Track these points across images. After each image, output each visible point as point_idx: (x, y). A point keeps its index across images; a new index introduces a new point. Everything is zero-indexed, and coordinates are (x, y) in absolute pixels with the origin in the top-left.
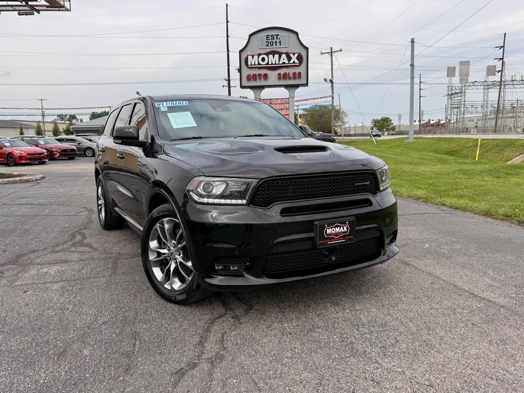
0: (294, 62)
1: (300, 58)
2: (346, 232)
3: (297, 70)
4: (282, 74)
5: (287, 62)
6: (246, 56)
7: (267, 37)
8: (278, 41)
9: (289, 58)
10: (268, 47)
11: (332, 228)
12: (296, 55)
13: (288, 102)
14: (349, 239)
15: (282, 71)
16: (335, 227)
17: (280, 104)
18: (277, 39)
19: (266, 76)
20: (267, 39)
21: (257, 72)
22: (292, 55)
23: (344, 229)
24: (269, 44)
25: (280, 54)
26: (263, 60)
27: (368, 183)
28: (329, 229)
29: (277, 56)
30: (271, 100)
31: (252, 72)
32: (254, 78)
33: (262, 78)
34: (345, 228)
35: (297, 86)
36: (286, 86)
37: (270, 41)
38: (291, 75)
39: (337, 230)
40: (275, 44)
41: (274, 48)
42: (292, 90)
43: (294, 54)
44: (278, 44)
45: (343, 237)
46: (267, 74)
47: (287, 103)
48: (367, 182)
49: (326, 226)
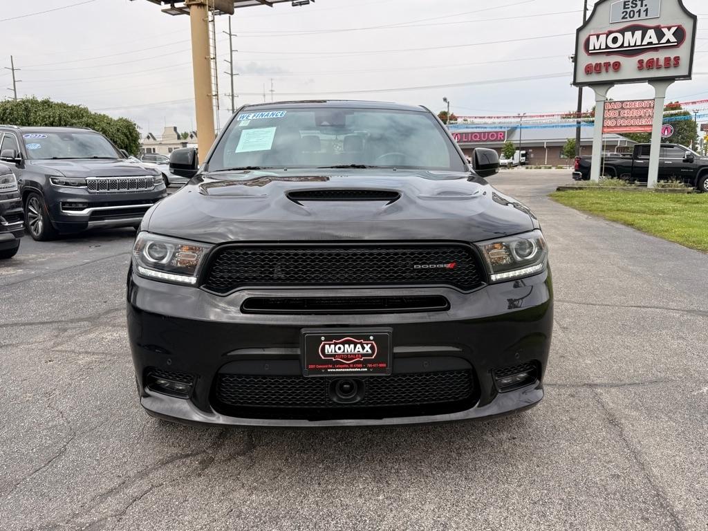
0: (668, 41)
1: (680, 34)
2: (371, 355)
3: (672, 54)
4: (645, 61)
5: (655, 40)
6: (587, 36)
7: (625, 5)
8: (644, 8)
9: (660, 35)
10: (625, 20)
11: (336, 344)
12: (673, 29)
13: (652, 105)
14: (376, 370)
15: (646, 57)
16: (343, 343)
17: (637, 109)
18: (642, 6)
19: (617, 66)
20: (625, 8)
21: (602, 60)
22: (665, 30)
23: (363, 348)
24: (627, 16)
25: (645, 30)
26: (615, 40)
27: (448, 266)
28: (330, 345)
29: (638, 34)
30: (622, 102)
31: (594, 61)
32: (598, 68)
33: (611, 69)
34: (367, 348)
35: (671, 79)
36: (652, 81)
37: (628, 10)
38: (662, 62)
39: (349, 349)
40: (637, 15)
41: (636, 20)
42: (661, 86)
43: (669, 28)
44: (643, 14)
45: (364, 364)
46: (619, 63)
47: (650, 107)
48: (448, 263)
49: (323, 338)
